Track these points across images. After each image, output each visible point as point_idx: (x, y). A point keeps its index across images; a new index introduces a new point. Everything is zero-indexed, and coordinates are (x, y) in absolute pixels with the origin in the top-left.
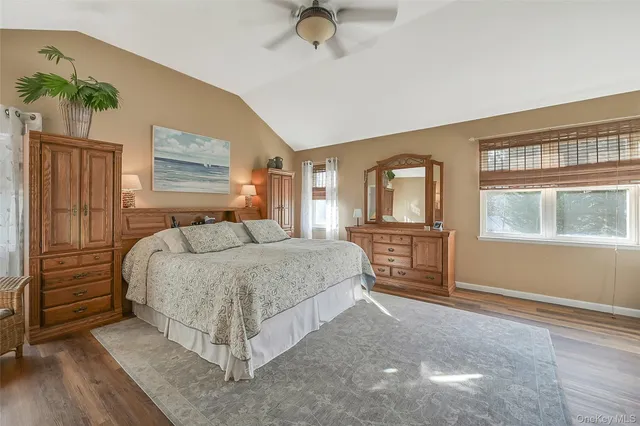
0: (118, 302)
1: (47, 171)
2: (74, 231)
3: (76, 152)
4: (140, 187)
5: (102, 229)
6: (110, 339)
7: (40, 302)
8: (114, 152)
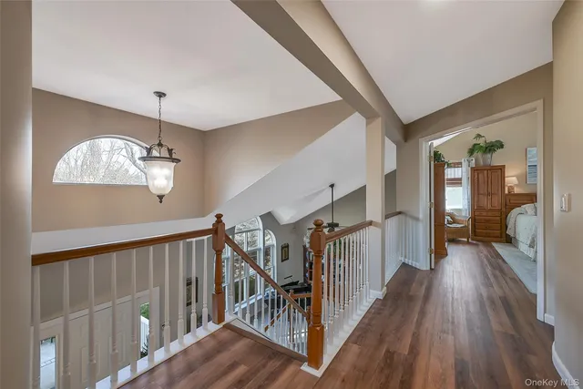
0: (504, 235)
1: (476, 181)
2: (485, 202)
3: (486, 172)
4: (517, 182)
5: (497, 202)
6: (500, 248)
7: (474, 226)
8: (502, 169)
